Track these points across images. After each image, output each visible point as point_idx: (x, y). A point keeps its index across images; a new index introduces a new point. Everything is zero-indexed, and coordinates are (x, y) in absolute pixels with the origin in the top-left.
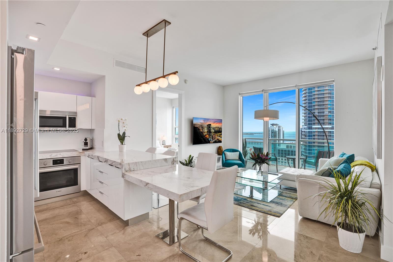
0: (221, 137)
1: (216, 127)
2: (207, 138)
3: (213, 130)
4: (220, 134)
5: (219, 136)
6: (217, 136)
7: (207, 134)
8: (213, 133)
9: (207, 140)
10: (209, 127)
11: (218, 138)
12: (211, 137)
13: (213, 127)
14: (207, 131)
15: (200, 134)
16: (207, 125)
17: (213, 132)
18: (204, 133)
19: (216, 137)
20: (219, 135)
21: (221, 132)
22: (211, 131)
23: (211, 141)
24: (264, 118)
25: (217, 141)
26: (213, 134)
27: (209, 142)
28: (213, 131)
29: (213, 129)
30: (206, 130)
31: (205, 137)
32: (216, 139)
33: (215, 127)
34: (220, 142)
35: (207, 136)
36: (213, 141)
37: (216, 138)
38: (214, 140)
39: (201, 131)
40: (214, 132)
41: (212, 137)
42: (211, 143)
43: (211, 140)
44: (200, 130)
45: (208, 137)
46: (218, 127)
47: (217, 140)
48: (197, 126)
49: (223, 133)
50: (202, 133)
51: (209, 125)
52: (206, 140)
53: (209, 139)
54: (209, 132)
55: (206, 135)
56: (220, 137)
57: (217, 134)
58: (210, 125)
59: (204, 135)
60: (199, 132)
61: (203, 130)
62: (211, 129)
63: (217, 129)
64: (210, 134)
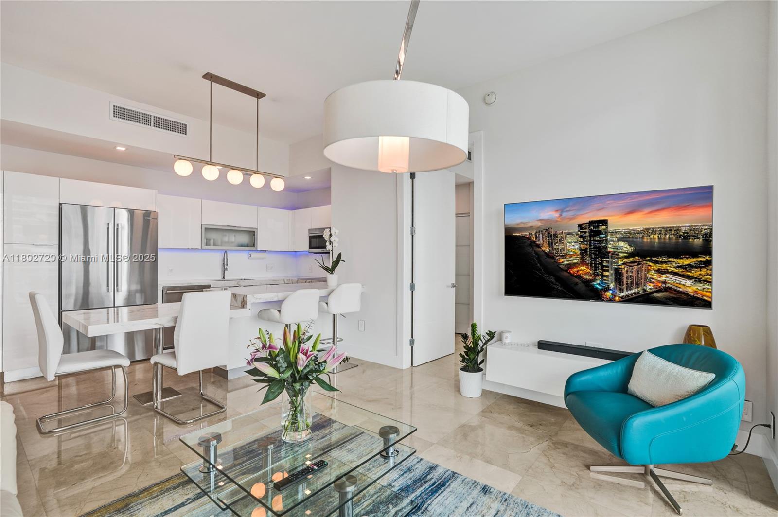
0: (704, 282)
1: (650, 231)
2: (579, 277)
3: (622, 244)
4: (689, 262)
5: (674, 274)
6: (662, 272)
7: (583, 263)
8: (626, 257)
9: (581, 287)
10: (591, 231)
11: (665, 282)
12: (607, 273)
13: (622, 229)
14: (583, 252)
15: (540, 262)
16: (580, 226)
17: (621, 255)
18: (565, 256)
19: (652, 274)
20: (680, 267)
22: (606, 248)
23: (609, 294)
25: (658, 294)
26: (624, 264)
27: (596, 295)
28: (625, 247)
29: (619, 240)
30: (572, 246)
31: (566, 274)
32: (649, 287)
33: (639, 228)
35: (583, 268)
36: (623, 294)
38: (629, 288)
39: (547, 249)
40: (631, 255)
41: (618, 274)
42: (611, 300)
43: (607, 289)
44: (538, 246)
45: (587, 274)
46: (668, 230)
47: (659, 291)
48: (526, 234)
49: (717, 257)
50: (553, 258)
51: (591, 223)
52: (577, 284)
53: (594, 280)
54: (596, 252)
55: (571, 266)
56: (688, 278)
57: (657, 262)
58: (604, 222)
59: (561, 266)
60: (536, 253)
61: (555, 244)
62: (607, 240)
63: (656, 236)
64: (602, 261)
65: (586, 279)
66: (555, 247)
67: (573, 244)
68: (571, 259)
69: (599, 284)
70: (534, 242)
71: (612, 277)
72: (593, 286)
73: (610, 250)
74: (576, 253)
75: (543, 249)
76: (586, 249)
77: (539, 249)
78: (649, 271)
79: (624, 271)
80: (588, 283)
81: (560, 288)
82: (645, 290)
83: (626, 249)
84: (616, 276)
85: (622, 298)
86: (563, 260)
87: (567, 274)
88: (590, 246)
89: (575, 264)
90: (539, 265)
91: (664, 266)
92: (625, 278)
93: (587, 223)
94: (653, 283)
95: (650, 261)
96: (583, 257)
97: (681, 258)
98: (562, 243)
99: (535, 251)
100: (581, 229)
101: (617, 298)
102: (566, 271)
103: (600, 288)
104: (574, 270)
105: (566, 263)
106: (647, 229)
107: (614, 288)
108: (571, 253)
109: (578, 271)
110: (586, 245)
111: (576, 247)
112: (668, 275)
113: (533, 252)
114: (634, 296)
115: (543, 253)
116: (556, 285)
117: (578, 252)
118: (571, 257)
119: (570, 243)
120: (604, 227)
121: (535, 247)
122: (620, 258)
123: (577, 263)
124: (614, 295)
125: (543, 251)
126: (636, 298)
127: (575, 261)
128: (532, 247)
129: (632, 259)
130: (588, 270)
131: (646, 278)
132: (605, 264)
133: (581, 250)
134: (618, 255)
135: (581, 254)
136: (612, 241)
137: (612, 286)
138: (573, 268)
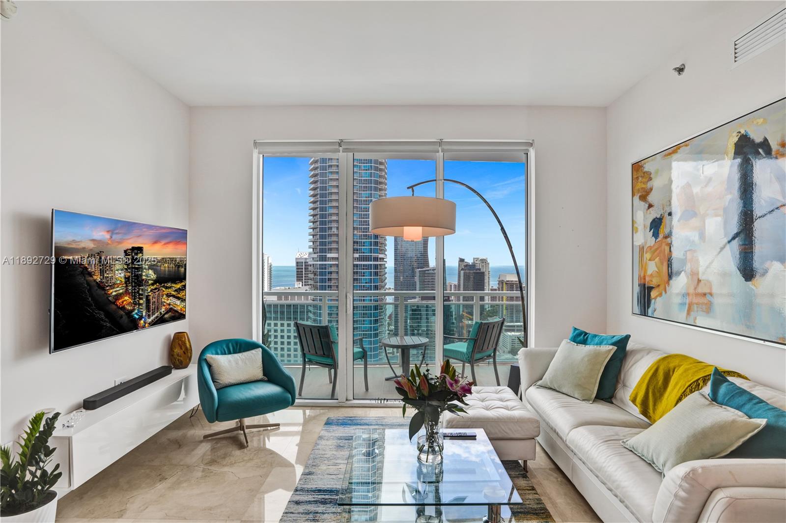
0: (183, 300)
1: (164, 260)
2: (123, 308)
3: (151, 272)
4: (179, 286)
5: (174, 296)
6: (169, 296)
7: (127, 292)
8: (153, 284)
9: (125, 319)
11: (169, 304)
12: (141, 302)
14: (127, 279)
15: (92, 296)
16: (125, 251)
17: (150, 282)
18: (112, 287)
19: (165, 298)
20: (176, 291)
21: (182, 278)
22: (141, 275)
23: (142, 322)
24: (406, 228)
25: (166, 316)
26: (151, 291)
28: (152, 275)
29: (149, 268)
30: (119, 274)
31: (113, 307)
32: (163, 310)
33: (159, 257)
34: (179, 316)
35: (126, 298)
36: (150, 320)
37: (162, 304)
38: (153, 314)
39: (98, 278)
40: (155, 282)
41: (148, 301)
42: (144, 327)
43: (141, 318)
44: (90, 274)
45: (129, 304)
46: (172, 260)
47: (166, 312)
49: (188, 282)
50: (103, 288)
51: (133, 249)
52: (122, 317)
53: (134, 310)
54: (135, 280)
55: (118, 297)
56: (178, 298)
57: (167, 288)
58: (140, 250)
59: (110, 298)
60: (88, 284)
61: (106, 273)
62: (142, 267)
63: (167, 265)
64: (139, 289)
65: (128, 310)
66: (105, 275)
67: (120, 272)
68: (118, 289)
69: (136, 314)
70: (86, 268)
71: (144, 305)
72: (133, 316)
73: (144, 277)
74: (122, 282)
75: (95, 277)
76: (129, 276)
77: (91, 278)
78: (163, 296)
79: (151, 298)
80: (129, 313)
81: (108, 325)
82: (161, 313)
83: (152, 277)
84: (146, 303)
85: (149, 324)
86: (111, 291)
87: (115, 307)
88: (132, 274)
89: (121, 294)
90: (90, 299)
91: (170, 290)
92: (151, 304)
93: (130, 249)
94: (164, 306)
95: (164, 286)
96: (127, 286)
97: (176, 284)
98: (112, 270)
99: (87, 281)
100: (126, 255)
101: (147, 325)
102: (114, 303)
103: (137, 317)
104: (120, 301)
105: (114, 294)
106: (163, 259)
107: (145, 316)
108: (118, 282)
109: (123, 302)
110: (129, 272)
111: (122, 275)
112: (171, 298)
113: (85, 281)
114: (156, 320)
115: (95, 283)
116: (105, 321)
117: (123, 280)
118: (118, 287)
119: (117, 270)
120: (141, 255)
121: (87, 276)
122: (149, 285)
123: (122, 293)
124: (145, 323)
125: (95, 280)
126: (157, 321)
127: (121, 291)
128: (84, 276)
129: (155, 286)
130: (130, 300)
131: (162, 302)
132: (141, 292)
133: (125, 278)
134: (148, 283)
135: (126, 283)
136: (145, 269)
137: (144, 314)
138: (119, 300)
